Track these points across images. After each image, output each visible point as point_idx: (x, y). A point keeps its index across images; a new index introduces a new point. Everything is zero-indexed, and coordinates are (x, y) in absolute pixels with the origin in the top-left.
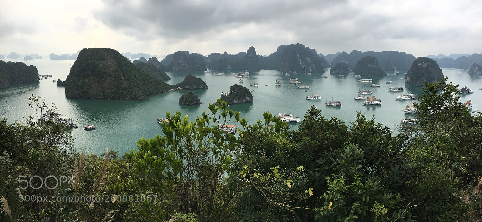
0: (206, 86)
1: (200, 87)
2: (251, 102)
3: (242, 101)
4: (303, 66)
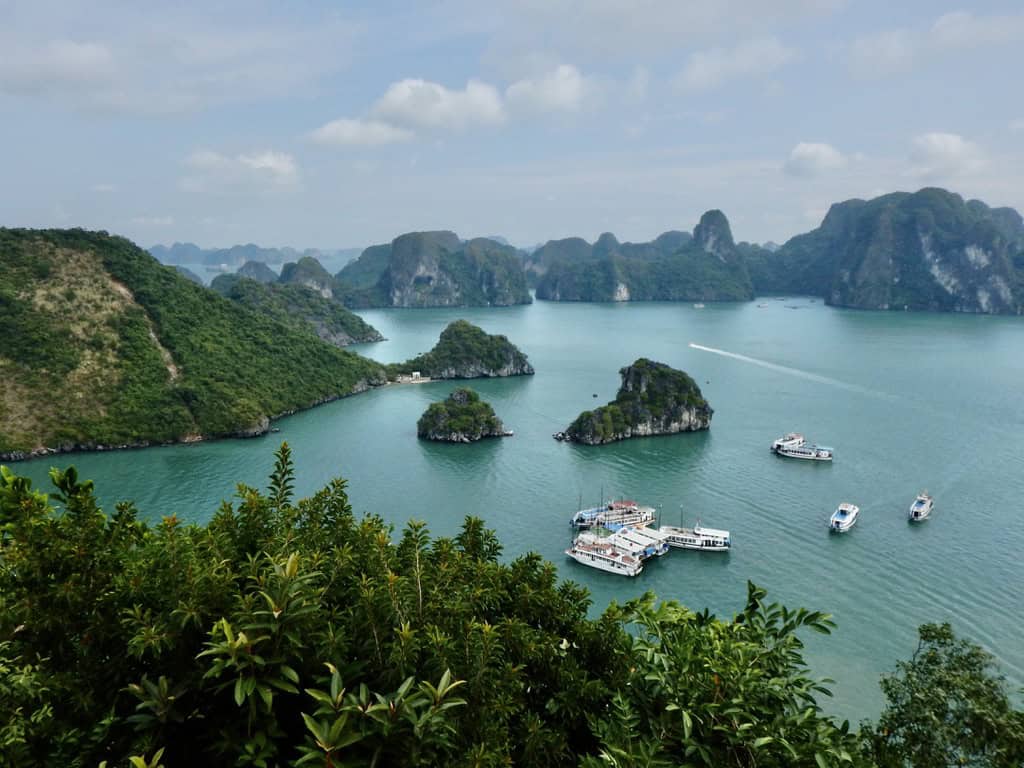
0: (526, 367)
1: (505, 372)
2: (704, 430)
3: (668, 423)
4: (948, 283)
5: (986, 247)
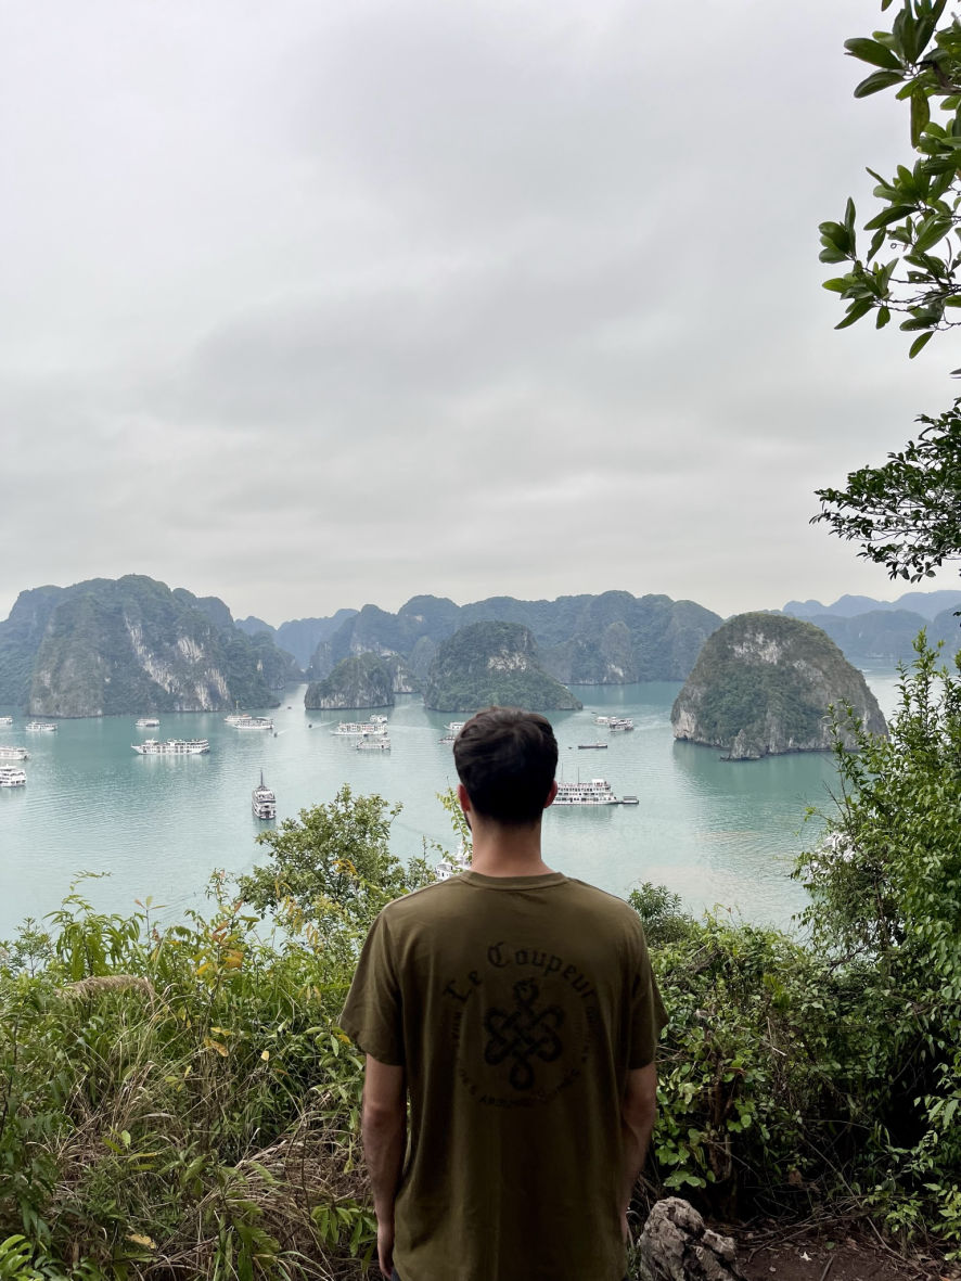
4: (164, 680)
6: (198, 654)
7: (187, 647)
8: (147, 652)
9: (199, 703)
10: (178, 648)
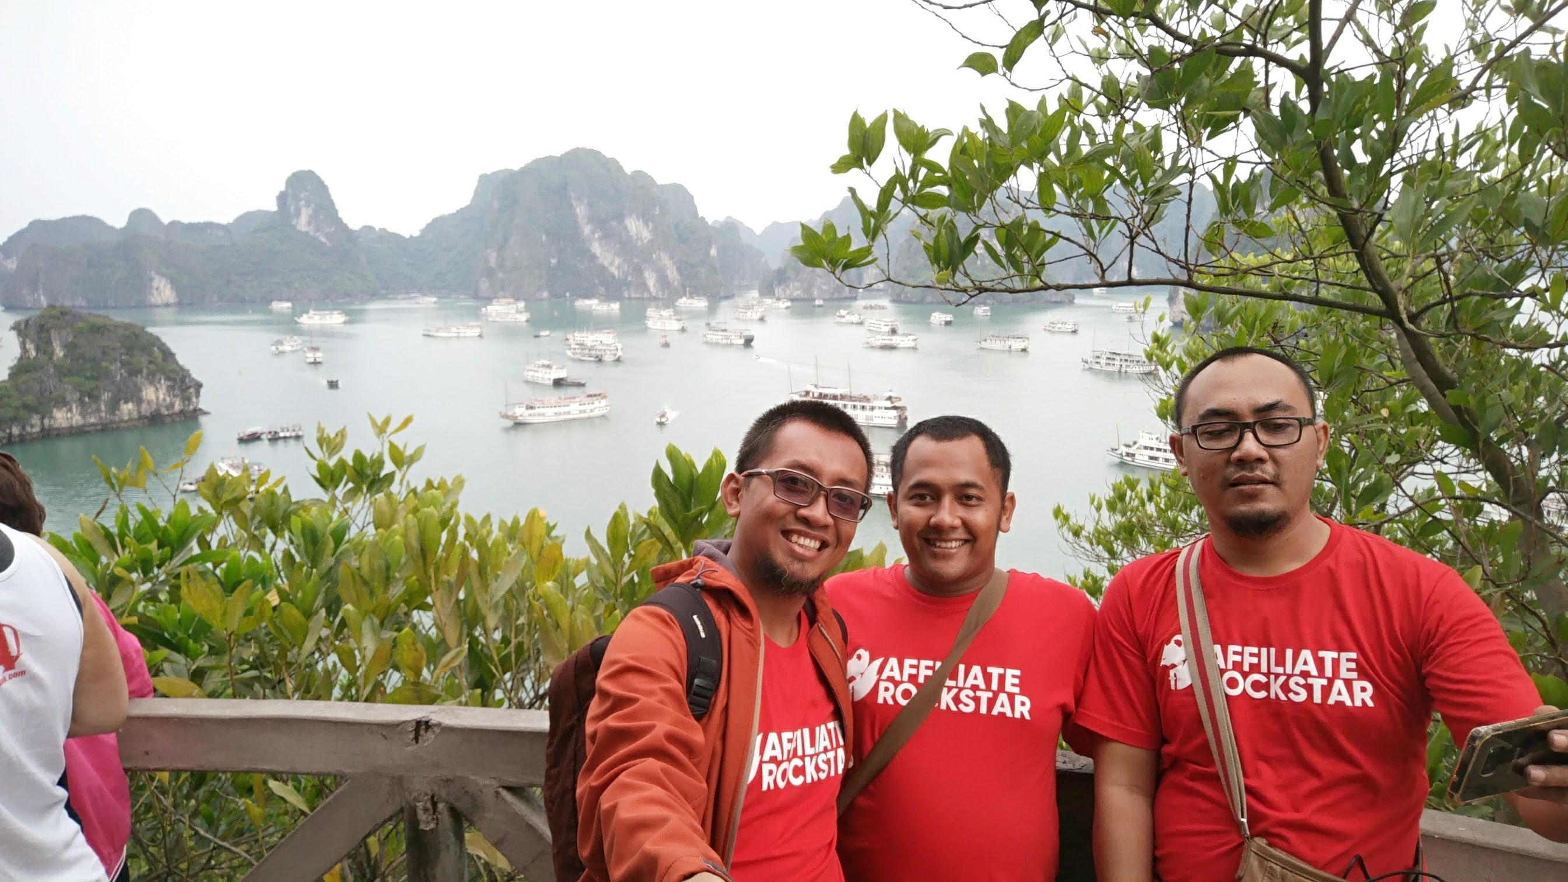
4: (612, 263)
5: (646, 218)
6: (646, 235)
7: (634, 226)
8: (593, 232)
9: (648, 290)
10: (626, 228)
